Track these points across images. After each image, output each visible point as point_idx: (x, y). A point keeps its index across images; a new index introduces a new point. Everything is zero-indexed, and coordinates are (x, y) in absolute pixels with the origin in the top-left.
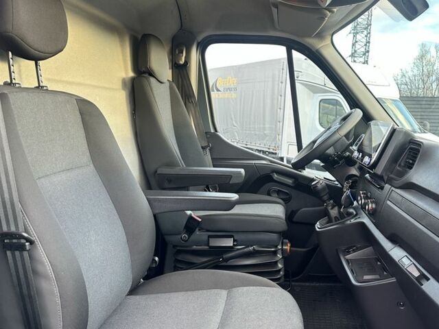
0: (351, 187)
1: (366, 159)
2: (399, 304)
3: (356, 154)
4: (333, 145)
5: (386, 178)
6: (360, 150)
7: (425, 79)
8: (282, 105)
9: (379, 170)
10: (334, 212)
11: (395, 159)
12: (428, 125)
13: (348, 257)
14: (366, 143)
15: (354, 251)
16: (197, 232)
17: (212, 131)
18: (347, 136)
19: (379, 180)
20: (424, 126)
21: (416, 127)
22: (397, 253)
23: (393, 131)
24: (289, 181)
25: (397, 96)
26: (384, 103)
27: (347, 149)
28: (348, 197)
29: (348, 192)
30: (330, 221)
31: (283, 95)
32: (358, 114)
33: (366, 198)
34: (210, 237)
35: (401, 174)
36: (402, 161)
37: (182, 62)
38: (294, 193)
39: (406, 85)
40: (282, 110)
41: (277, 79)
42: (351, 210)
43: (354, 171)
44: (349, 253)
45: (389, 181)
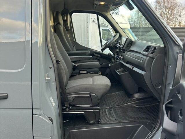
0: (117, 55)
1: (121, 46)
2: (129, 77)
3: (118, 45)
4: (112, 43)
5: (126, 50)
6: (119, 44)
7: (140, 20)
8: (88, 32)
9: (124, 48)
10: (113, 61)
11: (127, 46)
12: (140, 38)
13: (118, 71)
14: (121, 42)
15: (119, 69)
16: (76, 70)
17: (75, 41)
18: (116, 41)
19: (124, 51)
20: (139, 38)
21: (136, 39)
22: (128, 66)
23: (127, 39)
24: (99, 56)
25: (129, 27)
26: (125, 30)
27: (116, 44)
28: (116, 57)
29: (117, 56)
30: (112, 63)
31: (88, 28)
32: (118, 35)
33: (121, 56)
34: (80, 71)
35: (129, 48)
36: (129, 46)
37: (65, 19)
38: (100, 59)
39: (133, 22)
40: (88, 34)
41: (86, 21)
42: (118, 60)
43: (118, 50)
44: (117, 70)
45: (126, 51)
